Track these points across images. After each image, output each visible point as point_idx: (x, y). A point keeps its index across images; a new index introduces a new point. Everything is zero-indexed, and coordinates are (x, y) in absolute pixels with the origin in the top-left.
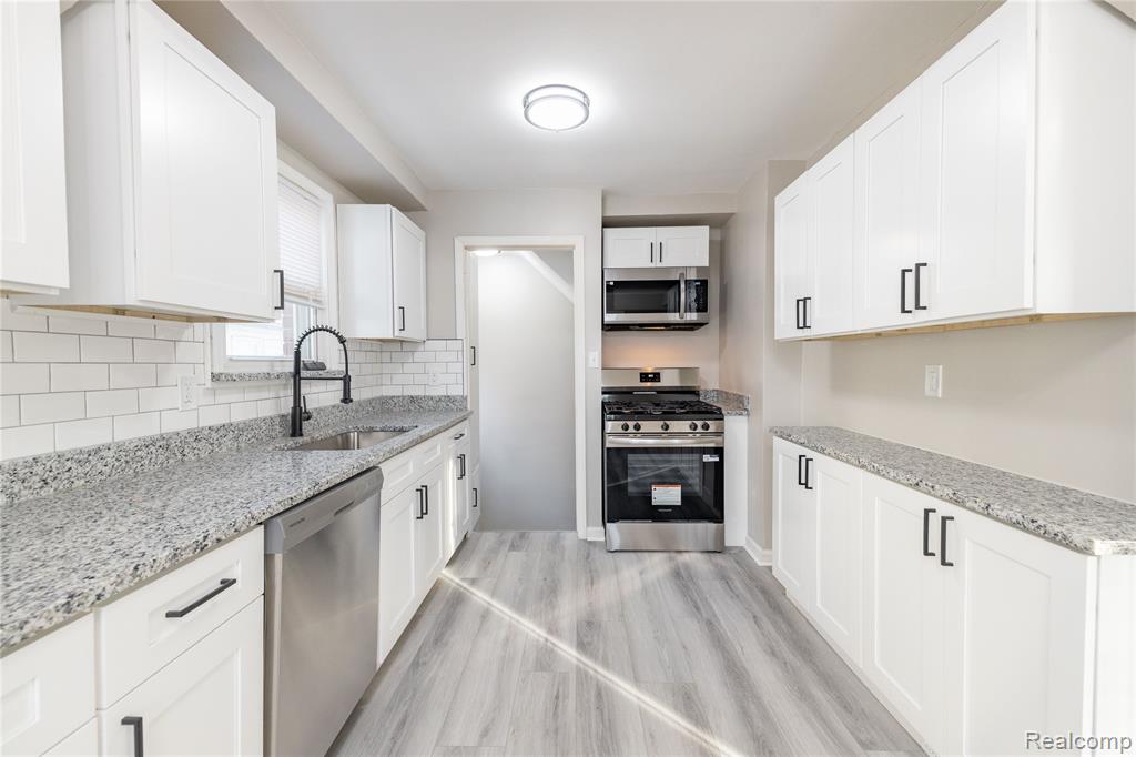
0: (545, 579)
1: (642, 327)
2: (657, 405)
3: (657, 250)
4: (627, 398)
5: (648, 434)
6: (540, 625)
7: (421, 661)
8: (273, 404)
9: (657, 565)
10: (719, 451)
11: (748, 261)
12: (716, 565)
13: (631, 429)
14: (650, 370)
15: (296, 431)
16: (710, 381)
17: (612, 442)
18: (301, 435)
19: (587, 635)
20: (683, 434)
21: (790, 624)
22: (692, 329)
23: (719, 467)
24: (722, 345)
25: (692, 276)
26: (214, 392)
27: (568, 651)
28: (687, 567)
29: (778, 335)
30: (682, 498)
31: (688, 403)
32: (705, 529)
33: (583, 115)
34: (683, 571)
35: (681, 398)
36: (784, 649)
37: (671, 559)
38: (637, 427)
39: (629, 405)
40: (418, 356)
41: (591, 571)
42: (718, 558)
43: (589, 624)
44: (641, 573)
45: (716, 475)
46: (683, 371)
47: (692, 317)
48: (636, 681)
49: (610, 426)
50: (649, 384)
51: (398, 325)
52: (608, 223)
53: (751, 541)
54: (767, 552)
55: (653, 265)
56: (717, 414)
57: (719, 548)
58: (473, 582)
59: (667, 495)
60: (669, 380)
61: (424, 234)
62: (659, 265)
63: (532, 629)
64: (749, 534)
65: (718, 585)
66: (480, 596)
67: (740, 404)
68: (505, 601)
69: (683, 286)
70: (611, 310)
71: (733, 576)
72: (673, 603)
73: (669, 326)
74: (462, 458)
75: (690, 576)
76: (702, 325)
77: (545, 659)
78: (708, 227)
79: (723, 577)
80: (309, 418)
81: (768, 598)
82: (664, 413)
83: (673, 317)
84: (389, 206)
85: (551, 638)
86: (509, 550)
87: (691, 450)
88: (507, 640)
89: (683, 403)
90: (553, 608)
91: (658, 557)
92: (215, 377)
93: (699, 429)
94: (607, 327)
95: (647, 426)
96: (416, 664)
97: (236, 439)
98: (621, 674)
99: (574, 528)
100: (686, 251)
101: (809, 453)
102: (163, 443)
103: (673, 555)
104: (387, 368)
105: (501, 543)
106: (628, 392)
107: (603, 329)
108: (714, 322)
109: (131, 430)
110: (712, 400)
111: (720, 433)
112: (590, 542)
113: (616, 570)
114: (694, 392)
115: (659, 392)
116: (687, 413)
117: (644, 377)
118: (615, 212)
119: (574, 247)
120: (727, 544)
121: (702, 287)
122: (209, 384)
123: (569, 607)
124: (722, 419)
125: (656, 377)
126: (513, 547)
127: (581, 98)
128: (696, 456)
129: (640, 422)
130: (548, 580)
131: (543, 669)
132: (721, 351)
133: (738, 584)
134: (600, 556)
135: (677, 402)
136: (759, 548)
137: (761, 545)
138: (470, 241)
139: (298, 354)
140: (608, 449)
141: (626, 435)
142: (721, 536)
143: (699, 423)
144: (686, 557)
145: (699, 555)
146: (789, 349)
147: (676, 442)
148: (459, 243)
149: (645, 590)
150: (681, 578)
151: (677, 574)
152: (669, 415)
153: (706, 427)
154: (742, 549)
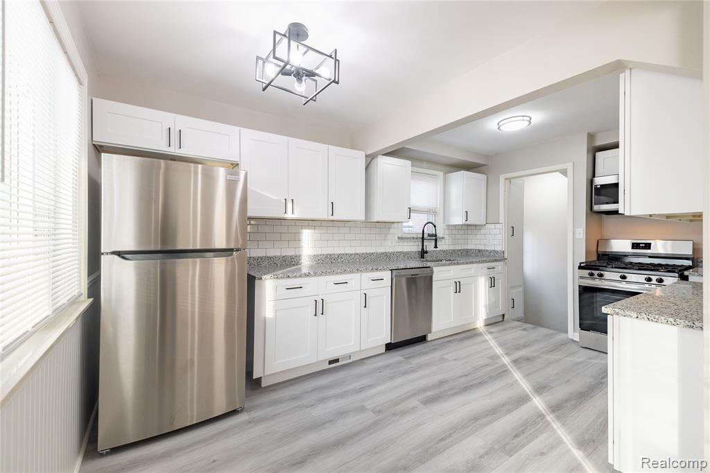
5: (610, 280)
8: (415, 247)
13: (596, 276)
15: (422, 257)
17: (580, 282)
19: (523, 360)
20: (638, 283)
26: (398, 242)
38: (600, 275)
40: (482, 231)
41: (557, 348)
44: (589, 358)
51: (465, 219)
58: (490, 333)
61: (486, 176)
74: (492, 278)
80: (427, 253)
90: (518, 350)
92: (399, 238)
93: (653, 282)
95: (608, 275)
97: (404, 256)
99: (567, 332)
102: (386, 254)
104: (469, 237)
109: (381, 250)
112: (574, 341)
113: (574, 353)
114: (687, 258)
115: (650, 257)
117: (636, 245)
119: (567, 170)
122: (397, 239)
125: (648, 246)
129: (602, 273)
130: (527, 343)
134: (571, 346)
139: (423, 231)
140: (579, 286)
141: (592, 279)
143: (653, 278)
147: (634, 288)
148: (502, 178)
153: (660, 281)
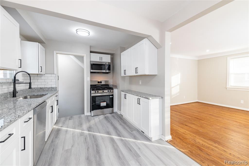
0: (79, 123)
1: (98, 73)
2: (102, 88)
3: (101, 58)
4: (95, 87)
5: (99, 93)
6: (80, 130)
7: (53, 141)
8: (7, 90)
9: (102, 117)
10: (113, 95)
11: (117, 61)
12: (112, 115)
13: (97, 92)
14: (99, 81)
15: (14, 96)
16: (111, 83)
17: (92, 95)
18: (16, 97)
19: (89, 129)
20: (106, 92)
21: (123, 120)
22: (108, 73)
23: (113, 98)
24: (113, 77)
25: (107, 64)
27: (86, 132)
28: (107, 116)
29: (122, 75)
30: (106, 104)
31: (107, 87)
32: (110, 109)
33: (88, 35)
34: (106, 117)
35: (106, 86)
36: (122, 124)
37: (104, 116)
38: (98, 92)
39: (96, 88)
40: (42, 78)
41: (89, 120)
42: (112, 114)
43: (90, 128)
44: (99, 119)
45: (112, 100)
46: (106, 81)
47: (108, 71)
48: (100, 133)
49: (92, 92)
50: (99, 84)
51: (40, 70)
52: (91, 52)
53: (118, 110)
54: (120, 111)
55: (100, 61)
56: (112, 89)
57: (113, 112)
58: (61, 127)
59: (103, 104)
60: (103, 83)
61: (45, 49)
62: (101, 61)
63: (78, 131)
64: (118, 109)
65: (113, 118)
66: (64, 128)
67: (116, 87)
68: (71, 128)
69: (106, 65)
70: (92, 69)
71: (115, 116)
72: (105, 122)
73: (103, 73)
74: (57, 101)
75: (108, 118)
76: (110, 73)
77: (82, 134)
78: (110, 55)
79: (113, 117)
80: (17, 93)
81: (121, 118)
82: (103, 89)
83: (104, 71)
84: (37, 43)
85: (82, 131)
86: (69, 120)
87: (107, 95)
88: (73, 134)
89: (106, 87)
90: (82, 127)
91: (101, 116)
93: (109, 92)
94: (91, 73)
95: (100, 91)
96: (52, 142)
98: (97, 133)
99: (84, 113)
100: (106, 59)
101: (126, 93)
103: (105, 115)
105: (66, 119)
106: (95, 85)
107: (90, 73)
108: (112, 72)
110: (111, 86)
111: (113, 92)
112: (88, 116)
113: (94, 119)
114: (108, 85)
115: (101, 85)
116: (107, 89)
117: (99, 82)
118: (92, 50)
119: (84, 56)
120: (114, 112)
121: (109, 66)
123: (85, 126)
124: (113, 90)
125: (101, 82)
126: (70, 119)
127: (88, 32)
128: (108, 97)
129: (98, 91)
130: (80, 123)
131: (82, 136)
132: (113, 78)
133: (116, 117)
134: (90, 118)
135: (105, 87)
136: (119, 111)
137: (119, 110)
138: (58, 52)
139: (15, 77)
140: (92, 96)
141: (96, 93)
142: (113, 110)
143: (109, 90)
144: (107, 115)
145: (109, 114)
146: (124, 78)
147: (105, 94)
148: (55, 52)
149: (100, 121)
150: (106, 118)
151: (105, 118)
152: (104, 89)
153: (110, 91)
154: (116, 112)
